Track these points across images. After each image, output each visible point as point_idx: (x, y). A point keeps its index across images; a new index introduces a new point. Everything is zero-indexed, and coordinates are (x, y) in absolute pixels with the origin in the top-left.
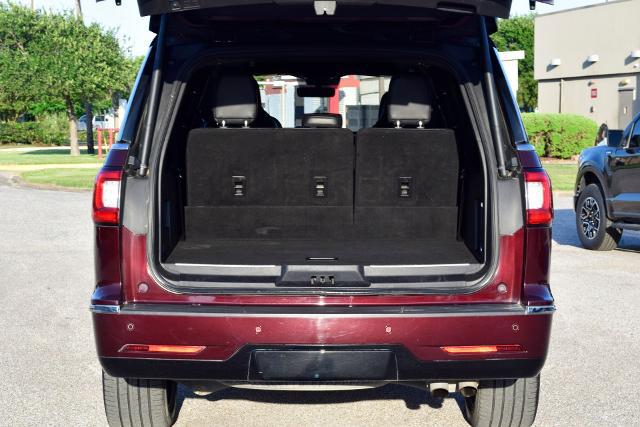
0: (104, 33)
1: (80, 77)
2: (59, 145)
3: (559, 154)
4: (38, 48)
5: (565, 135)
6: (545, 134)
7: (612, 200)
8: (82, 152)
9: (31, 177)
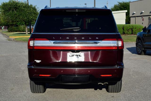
0: (33, 7)
1: (28, 17)
2: (23, 32)
3: (135, 33)
4: (18, 10)
5: (136, 29)
6: (132, 29)
7: (144, 44)
8: (28, 33)
9: (17, 39)
